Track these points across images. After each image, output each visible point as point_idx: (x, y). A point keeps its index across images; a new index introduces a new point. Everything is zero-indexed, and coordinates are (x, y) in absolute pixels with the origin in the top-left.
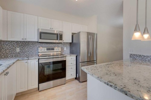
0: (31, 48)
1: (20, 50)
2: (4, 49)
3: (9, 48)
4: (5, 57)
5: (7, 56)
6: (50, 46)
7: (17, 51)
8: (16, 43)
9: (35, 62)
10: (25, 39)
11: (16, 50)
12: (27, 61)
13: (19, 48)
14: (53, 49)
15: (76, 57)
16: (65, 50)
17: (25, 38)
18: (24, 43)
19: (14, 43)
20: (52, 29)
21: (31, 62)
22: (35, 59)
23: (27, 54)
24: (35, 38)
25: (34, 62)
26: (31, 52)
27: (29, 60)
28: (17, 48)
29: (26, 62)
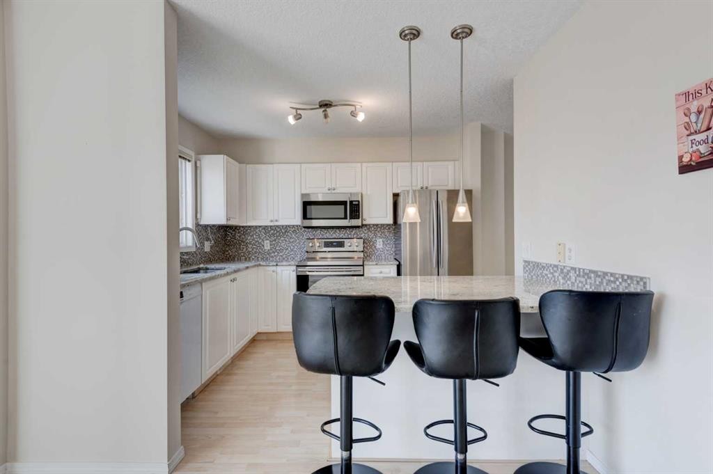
0: (292, 240)
1: (271, 245)
2: (244, 242)
3: (253, 240)
4: (246, 259)
5: (249, 258)
6: (334, 236)
7: (266, 248)
8: (264, 229)
9: (290, 273)
10: (276, 221)
11: (263, 246)
12: (274, 268)
13: (268, 241)
14: (341, 245)
15: (396, 266)
16: (378, 246)
17: (276, 218)
18: (279, 230)
19: (259, 231)
20: (333, 192)
21: (282, 271)
22: (290, 265)
23: (284, 256)
24: (295, 218)
25: (288, 272)
26: (292, 250)
27: (278, 267)
28: (265, 242)
29: (273, 271)
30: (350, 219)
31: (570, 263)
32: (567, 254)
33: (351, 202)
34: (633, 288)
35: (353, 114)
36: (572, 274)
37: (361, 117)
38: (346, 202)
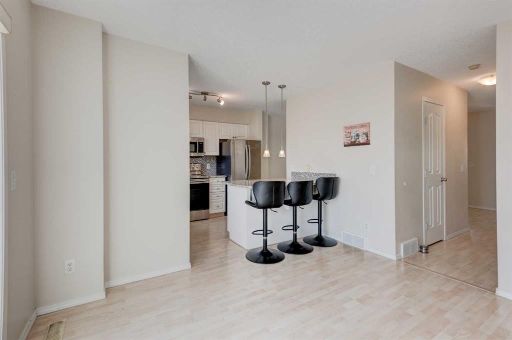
15: (225, 179)
16: (207, 168)
30: (199, 152)
31: (311, 171)
32: (311, 168)
33: (199, 143)
34: (332, 176)
35: (219, 101)
36: (313, 175)
37: (222, 103)
38: (196, 143)
